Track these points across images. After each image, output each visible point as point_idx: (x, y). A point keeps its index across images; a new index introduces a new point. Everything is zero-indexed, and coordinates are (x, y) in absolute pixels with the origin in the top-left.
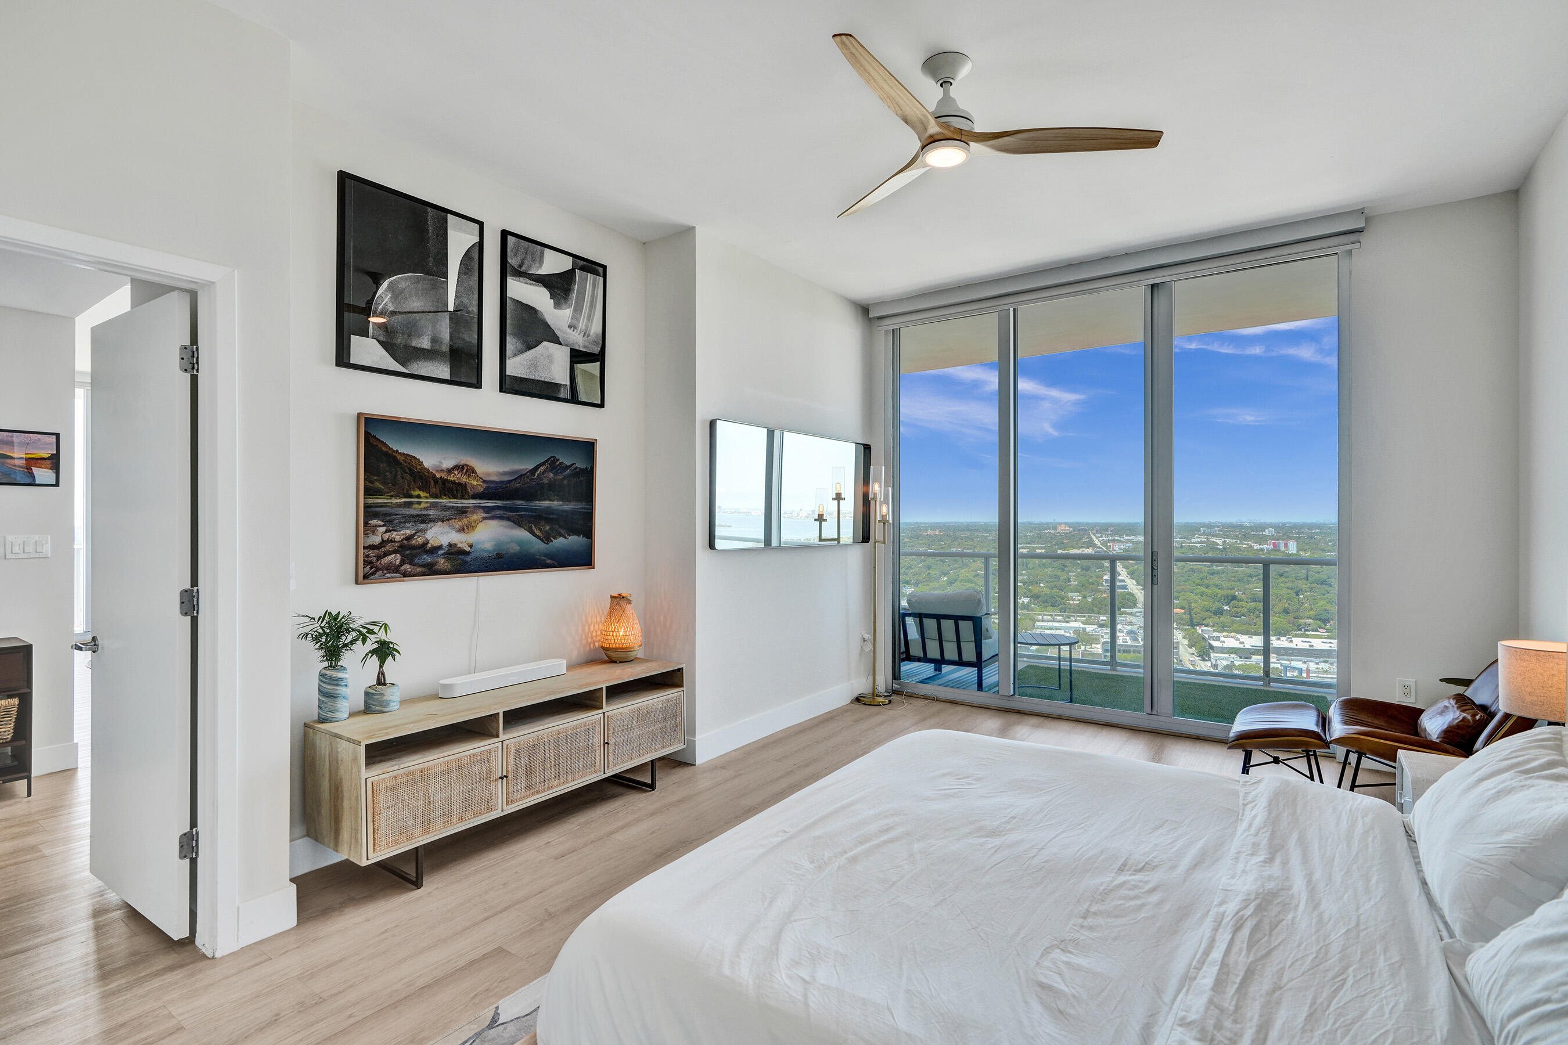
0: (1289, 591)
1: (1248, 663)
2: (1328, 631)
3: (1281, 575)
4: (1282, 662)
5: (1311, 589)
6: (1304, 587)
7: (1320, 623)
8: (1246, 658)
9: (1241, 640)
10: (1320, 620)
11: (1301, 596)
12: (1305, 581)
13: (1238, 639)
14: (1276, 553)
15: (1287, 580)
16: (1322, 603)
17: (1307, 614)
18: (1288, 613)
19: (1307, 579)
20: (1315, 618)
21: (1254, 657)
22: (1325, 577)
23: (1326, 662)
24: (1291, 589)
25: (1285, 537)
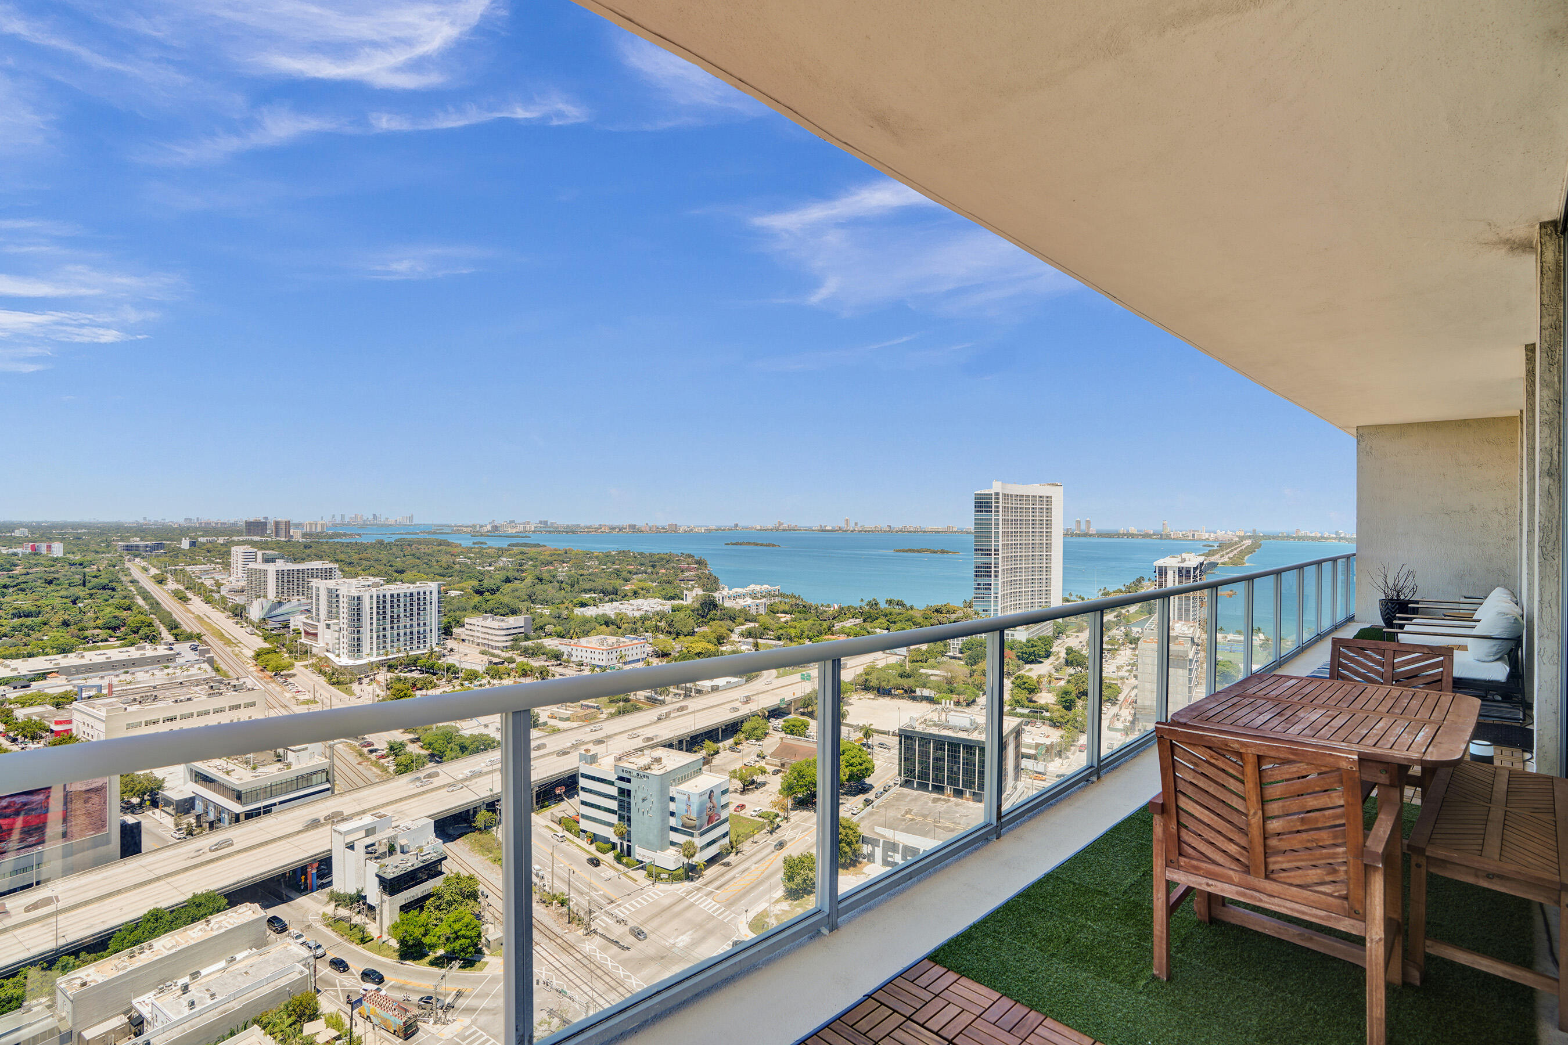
0: (65, 600)
1: (29, 692)
2: (118, 638)
3: (50, 582)
4: (74, 682)
5: (91, 595)
6: (81, 594)
7: (110, 631)
8: (23, 687)
9: (12, 667)
10: (109, 628)
11: (81, 605)
12: (81, 587)
13: (8, 666)
14: (37, 557)
15: (59, 588)
16: (108, 609)
17: (92, 624)
18: (68, 625)
19: (84, 585)
20: (105, 627)
21: (33, 684)
22: (106, 581)
23: (127, 673)
24: (67, 597)
25: (44, 538)
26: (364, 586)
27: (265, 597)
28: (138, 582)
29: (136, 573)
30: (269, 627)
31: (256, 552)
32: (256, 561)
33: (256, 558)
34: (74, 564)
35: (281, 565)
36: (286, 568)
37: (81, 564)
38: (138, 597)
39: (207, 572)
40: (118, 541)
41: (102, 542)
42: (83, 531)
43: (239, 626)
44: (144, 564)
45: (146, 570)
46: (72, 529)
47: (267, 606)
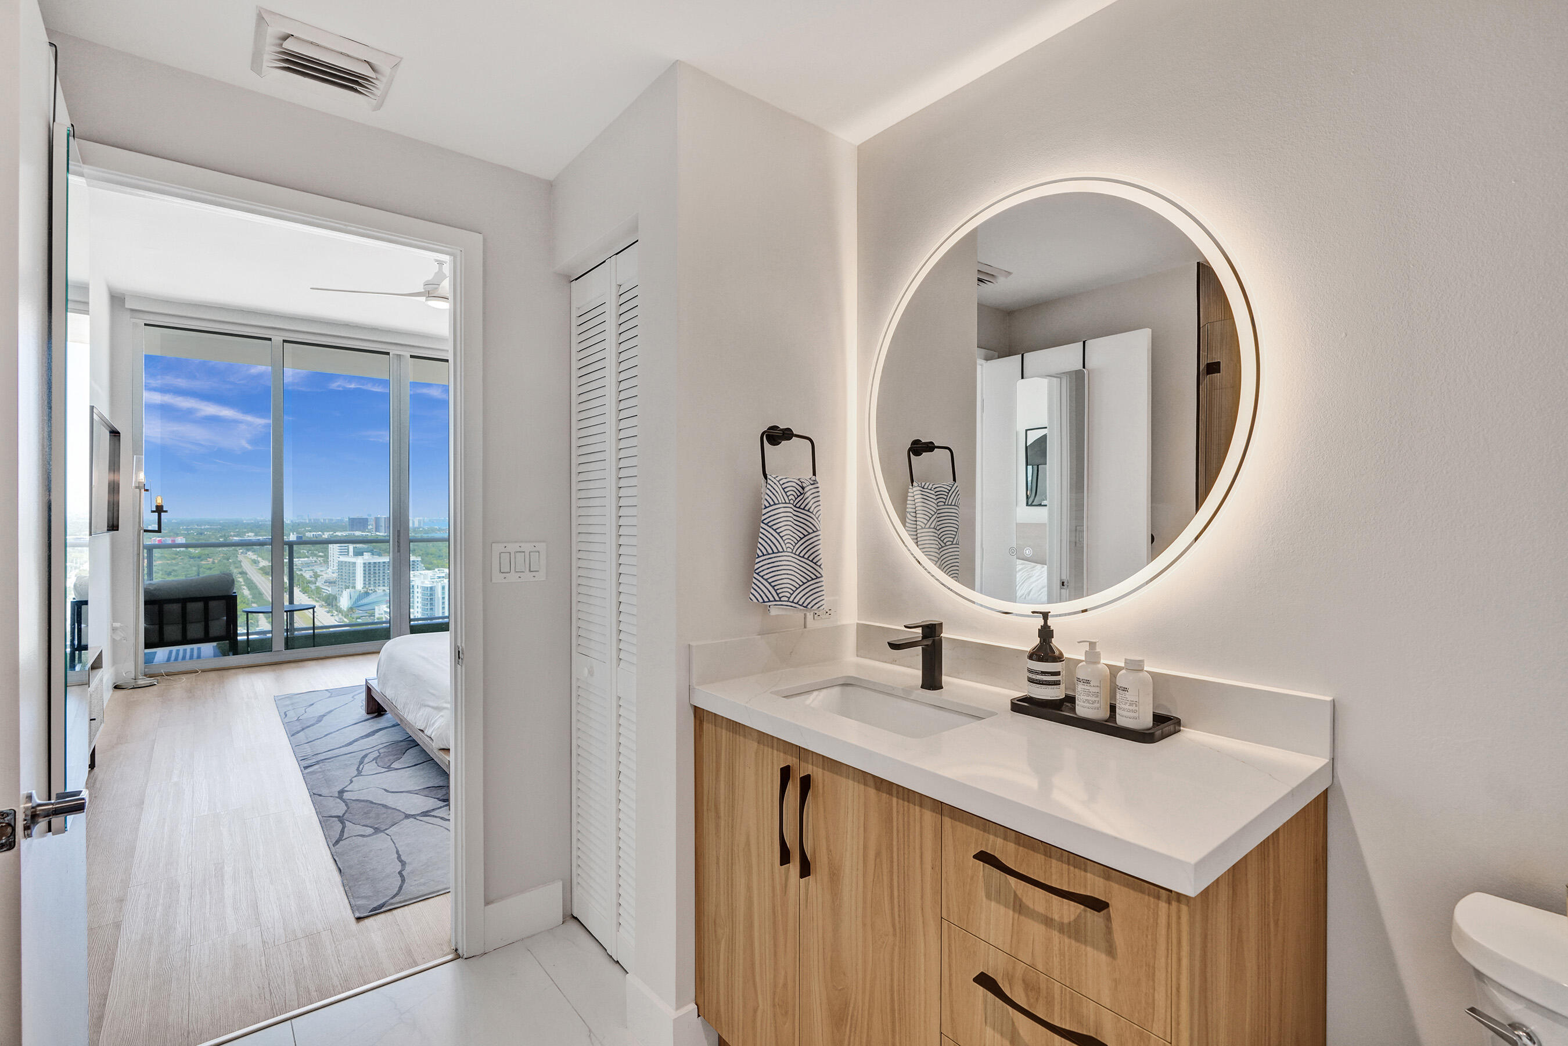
25: (172, 534)
26: (439, 577)
27: (354, 587)
28: (246, 574)
29: (246, 566)
30: (355, 616)
31: (348, 546)
32: (348, 555)
33: (348, 552)
34: (193, 558)
35: (367, 557)
36: (372, 561)
37: (199, 558)
38: (245, 587)
39: (308, 565)
40: (235, 536)
41: (221, 537)
42: (207, 527)
43: (330, 614)
44: (254, 557)
45: (255, 562)
46: (198, 525)
47: (355, 596)
